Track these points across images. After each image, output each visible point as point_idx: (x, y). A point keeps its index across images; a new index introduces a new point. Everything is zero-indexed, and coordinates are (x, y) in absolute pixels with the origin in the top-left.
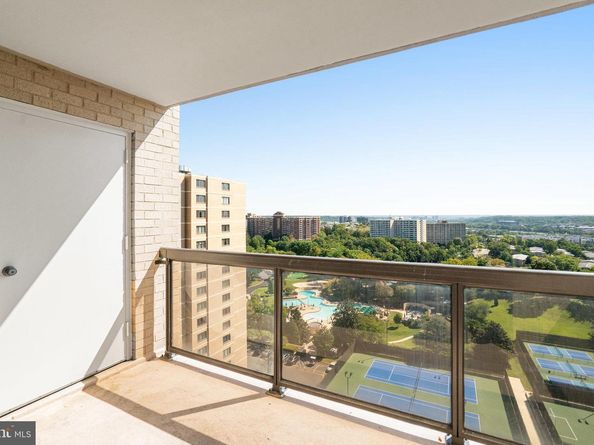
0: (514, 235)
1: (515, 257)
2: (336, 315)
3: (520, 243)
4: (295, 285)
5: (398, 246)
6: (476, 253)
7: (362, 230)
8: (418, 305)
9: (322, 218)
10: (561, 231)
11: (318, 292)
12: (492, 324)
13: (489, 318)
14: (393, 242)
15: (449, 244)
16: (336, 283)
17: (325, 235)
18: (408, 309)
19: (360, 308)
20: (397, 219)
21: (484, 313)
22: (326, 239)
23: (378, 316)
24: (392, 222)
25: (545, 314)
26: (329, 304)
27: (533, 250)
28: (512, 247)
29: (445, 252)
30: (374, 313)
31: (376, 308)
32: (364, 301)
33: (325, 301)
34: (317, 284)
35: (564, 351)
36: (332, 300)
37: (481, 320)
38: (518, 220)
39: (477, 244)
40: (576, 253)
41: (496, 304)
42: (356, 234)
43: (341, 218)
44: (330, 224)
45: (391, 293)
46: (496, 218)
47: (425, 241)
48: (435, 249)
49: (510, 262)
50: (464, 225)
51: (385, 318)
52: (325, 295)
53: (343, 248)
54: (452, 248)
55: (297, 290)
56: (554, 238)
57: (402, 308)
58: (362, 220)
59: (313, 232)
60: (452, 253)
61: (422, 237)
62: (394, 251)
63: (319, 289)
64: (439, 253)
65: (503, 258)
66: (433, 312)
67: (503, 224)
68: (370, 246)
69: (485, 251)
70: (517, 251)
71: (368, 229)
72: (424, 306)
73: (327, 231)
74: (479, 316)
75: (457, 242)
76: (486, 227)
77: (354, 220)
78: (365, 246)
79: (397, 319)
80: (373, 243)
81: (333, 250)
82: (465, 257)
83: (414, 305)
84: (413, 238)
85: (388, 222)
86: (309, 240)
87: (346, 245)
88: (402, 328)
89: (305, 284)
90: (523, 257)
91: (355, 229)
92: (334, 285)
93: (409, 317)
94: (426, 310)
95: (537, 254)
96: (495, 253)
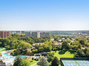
0: (59, 35)
1: (59, 40)
2: (15, 60)
3: (60, 37)
4: (1, 52)
5: (33, 39)
6: (51, 40)
7: (23, 35)
8: (38, 54)
9: (11, 31)
10: (68, 34)
11: (9, 54)
12: (55, 57)
13: (54, 56)
14: (31, 38)
15: (45, 38)
16: (15, 50)
17: (12, 37)
18: (35, 56)
19: (22, 57)
20: (32, 31)
21: (53, 54)
22: (12, 38)
23: (27, 59)
24: (31, 32)
25: (65, 53)
26: (13, 57)
27: (63, 38)
28: (59, 38)
29: (44, 40)
30: (26, 58)
31: (27, 56)
32: (24, 55)
33: (12, 56)
34: (9, 51)
35: (69, 61)
36: (14, 56)
37: (53, 56)
38: (60, 32)
39: (51, 38)
40: (71, 39)
41: (56, 52)
42: (21, 36)
43: (17, 31)
44: (13, 33)
45: (31, 52)
46: (55, 31)
47: (39, 37)
48: (42, 39)
49: (58, 42)
50: (49, 33)
51: (29, 59)
52: (11, 54)
53: (17, 40)
54: (46, 39)
55: (2, 54)
56: (67, 36)
57: (34, 55)
58: (23, 32)
59: (8, 36)
60: (46, 40)
61: (39, 36)
62: (32, 40)
63: (10, 53)
64: (43, 40)
65: (57, 41)
66: (42, 56)
67: (57, 33)
68: (25, 39)
69: (53, 39)
70: (60, 39)
71: (25, 34)
72: (39, 54)
73: (12, 35)
74: (52, 55)
75: (47, 37)
76: (53, 33)
77: (21, 32)
78: (24, 39)
79: (33, 59)
80: (26, 38)
81: (14, 41)
82: (49, 41)
83: (37, 54)
84: (37, 37)
85: (30, 32)
86: (6, 38)
87: (18, 39)
88: (34, 61)
89: (5, 52)
90: (61, 40)
91: (21, 35)
92: (15, 51)
93: (36, 58)
94: (40, 55)
95: (63, 39)
96: (55, 40)
